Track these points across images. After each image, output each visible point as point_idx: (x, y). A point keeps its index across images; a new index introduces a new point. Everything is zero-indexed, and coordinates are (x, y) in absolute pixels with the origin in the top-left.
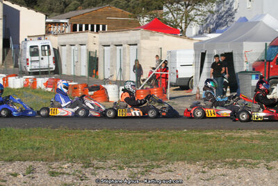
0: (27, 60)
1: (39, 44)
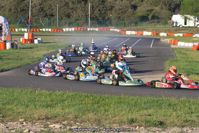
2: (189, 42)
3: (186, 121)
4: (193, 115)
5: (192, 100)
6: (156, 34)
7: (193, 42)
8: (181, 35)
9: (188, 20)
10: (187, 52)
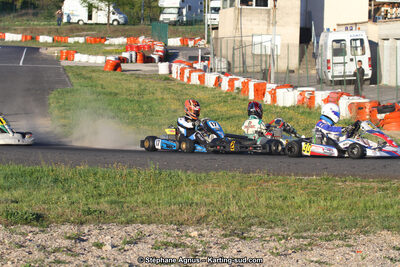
0: (328, 61)
1: (347, 36)
2: (97, 54)
3: (89, 212)
4: (102, 200)
5: (100, 170)
6: (32, 38)
7: (105, 53)
8: (81, 40)
9: (94, 11)
10: (94, 74)
